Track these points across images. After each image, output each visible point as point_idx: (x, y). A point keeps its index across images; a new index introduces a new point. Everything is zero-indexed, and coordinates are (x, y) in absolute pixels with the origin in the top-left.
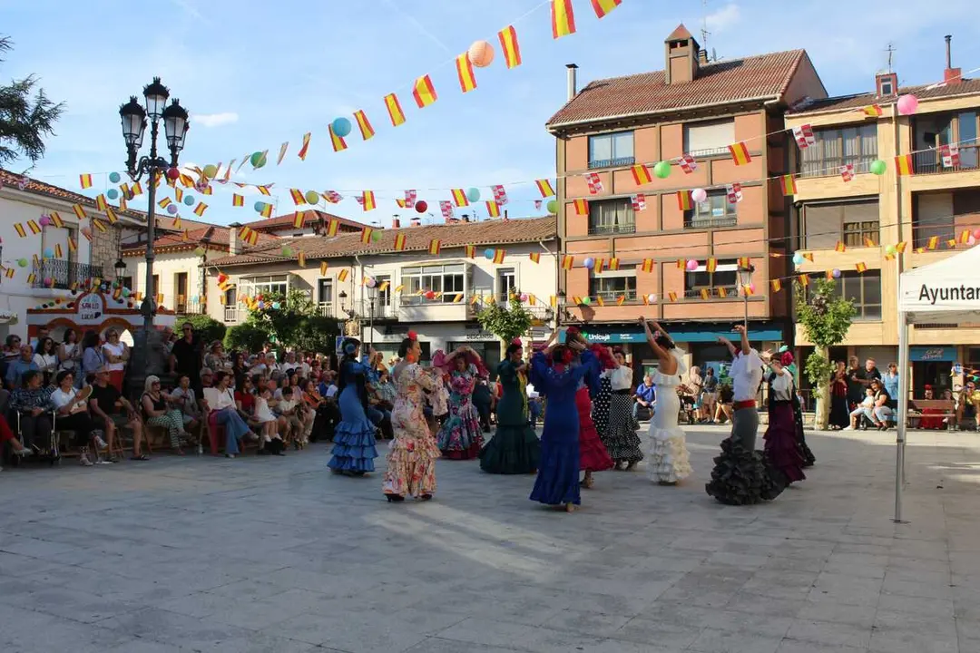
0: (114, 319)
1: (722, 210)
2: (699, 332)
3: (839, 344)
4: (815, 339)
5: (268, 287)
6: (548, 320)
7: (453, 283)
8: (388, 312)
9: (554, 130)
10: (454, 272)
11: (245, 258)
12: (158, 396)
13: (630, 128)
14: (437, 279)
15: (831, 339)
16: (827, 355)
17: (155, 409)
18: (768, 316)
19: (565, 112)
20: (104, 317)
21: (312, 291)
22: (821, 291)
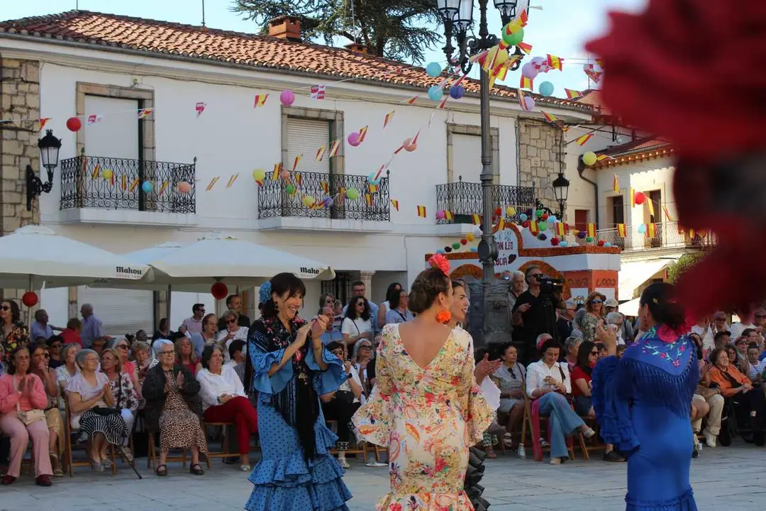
20: (521, 261)
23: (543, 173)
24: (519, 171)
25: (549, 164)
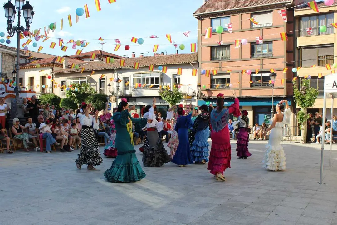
0: (11, 95)
1: (266, 50)
2: (256, 102)
3: (311, 107)
4: (301, 105)
5: (78, 82)
6: (194, 96)
7: (154, 80)
8: (128, 93)
9: (197, 16)
10: (155, 76)
11: (69, 70)
12: (19, 127)
13: (228, 15)
14: (148, 79)
15: (308, 105)
16: (306, 111)
17: (18, 132)
18: (285, 95)
19: (202, 8)
20: (6, 94)
21: (97, 84)
22: (304, 84)
23: (9, 69)
24: (2, 68)
25: (10, 67)
